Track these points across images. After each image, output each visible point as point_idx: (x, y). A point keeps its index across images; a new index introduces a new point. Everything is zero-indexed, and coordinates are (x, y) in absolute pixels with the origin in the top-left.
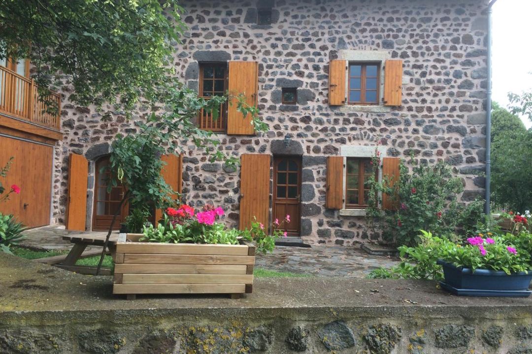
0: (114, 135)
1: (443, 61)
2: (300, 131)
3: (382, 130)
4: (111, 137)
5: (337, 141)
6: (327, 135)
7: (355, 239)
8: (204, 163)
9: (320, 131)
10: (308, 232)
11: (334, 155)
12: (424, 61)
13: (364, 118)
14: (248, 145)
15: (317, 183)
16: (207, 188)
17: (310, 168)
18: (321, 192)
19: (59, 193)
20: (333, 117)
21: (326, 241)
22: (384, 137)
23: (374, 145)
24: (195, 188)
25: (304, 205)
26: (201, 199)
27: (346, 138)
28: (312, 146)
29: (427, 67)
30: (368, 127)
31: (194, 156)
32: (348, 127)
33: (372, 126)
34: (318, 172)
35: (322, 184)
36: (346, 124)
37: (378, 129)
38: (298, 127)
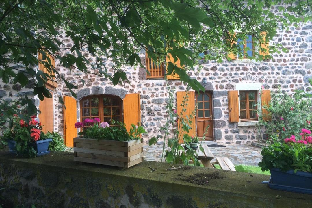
0: (93, 83)
1: (290, 32)
2: (211, 76)
3: (259, 74)
4: (91, 84)
5: (233, 81)
6: (227, 78)
7: (248, 140)
8: (153, 98)
9: (223, 75)
10: (220, 138)
11: (232, 90)
12: (280, 32)
13: (248, 67)
14: (180, 86)
15: (223, 107)
16: (156, 114)
17: (218, 98)
18: (225, 113)
19: (58, 123)
20: (230, 67)
21: (231, 142)
22: (260, 78)
23: (255, 83)
24: (148, 114)
25: (216, 121)
26: (152, 121)
27: (238, 79)
28: (219, 85)
29: (281, 35)
30: (251, 72)
31: (146, 94)
32: (239, 72)
33: (253, 71)
34: (224, 101)
35: (226, 107)
36: (238, 71)
37: (256, 73)
38: (209, 73)
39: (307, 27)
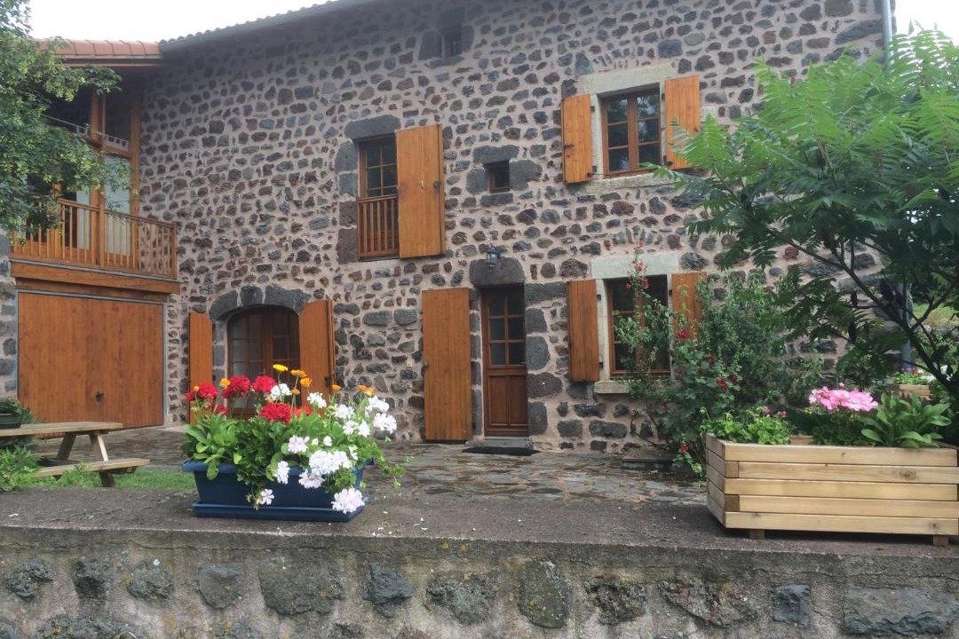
0: (243, 278)
1: (787, 61)
2: (519, 239)
3: (669, 219)
4: (240, 281)
5: (584, 250)
6: (565, 242)
7: (629, 439)
8: (368, 311)
9: (552, 234)
10: (541, 428)
11: (580, 278)
12: (745, 68)
13: (632, 201)
14: (434, 274)
15: (552, 333)
16: (373, 354)
17: (537, 306)
18: (560, 350)
19: (179, 374)
20: (574, 207)
21: (575, 444)
22: (673, 233)
23: (654, 251)
24: (356, 357)
25: (532, 376)
26: (365, 374)
27: (601, 242)
28: (540, 264)
29: (751, 79)
30: (641, 217)
31: (353, 301)
32: (603, 221)
33: (649, 214)
34: (554, 313)
35: (561, 335)
36: (598, 216)
37: (660, 218)
38: (514, 232)
39: (854, 29)
